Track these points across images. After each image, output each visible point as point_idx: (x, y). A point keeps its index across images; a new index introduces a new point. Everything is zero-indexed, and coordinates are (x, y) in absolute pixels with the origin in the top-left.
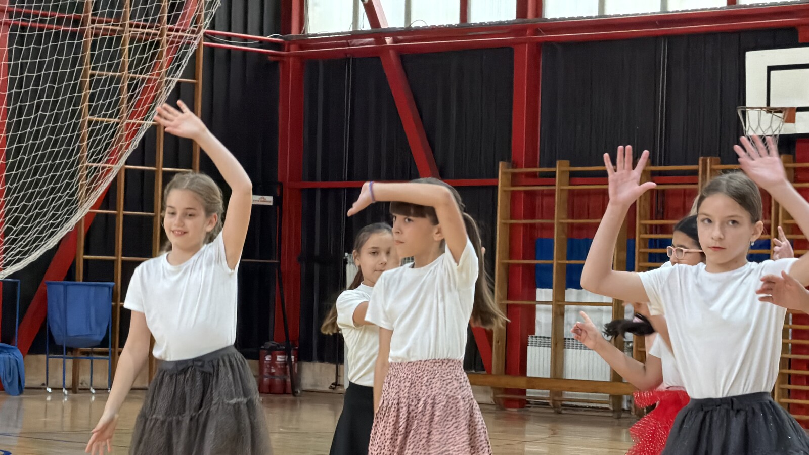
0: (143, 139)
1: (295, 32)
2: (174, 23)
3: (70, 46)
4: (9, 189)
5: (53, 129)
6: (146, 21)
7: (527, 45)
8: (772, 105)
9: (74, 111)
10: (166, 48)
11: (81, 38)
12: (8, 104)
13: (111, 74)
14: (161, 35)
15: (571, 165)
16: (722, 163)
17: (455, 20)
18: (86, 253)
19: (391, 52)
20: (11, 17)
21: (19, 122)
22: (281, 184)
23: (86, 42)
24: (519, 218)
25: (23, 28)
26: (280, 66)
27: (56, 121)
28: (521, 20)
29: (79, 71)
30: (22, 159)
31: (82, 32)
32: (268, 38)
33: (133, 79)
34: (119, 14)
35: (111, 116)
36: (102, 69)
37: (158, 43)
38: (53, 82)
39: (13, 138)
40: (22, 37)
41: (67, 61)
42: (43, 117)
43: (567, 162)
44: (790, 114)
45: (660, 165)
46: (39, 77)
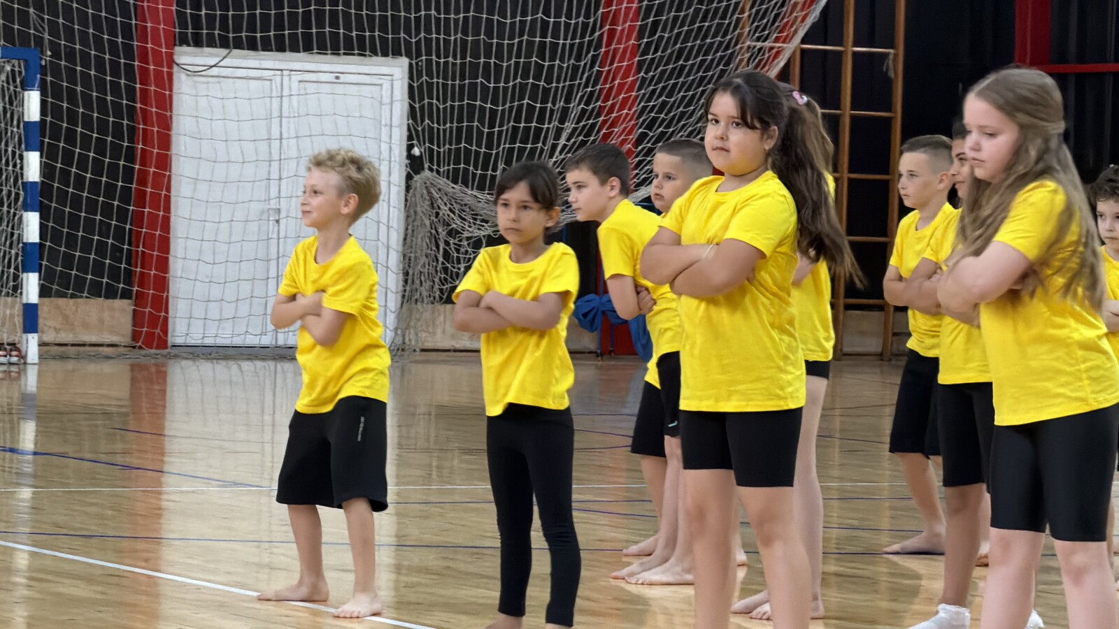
30: (661, 38)
39: (649, 8)
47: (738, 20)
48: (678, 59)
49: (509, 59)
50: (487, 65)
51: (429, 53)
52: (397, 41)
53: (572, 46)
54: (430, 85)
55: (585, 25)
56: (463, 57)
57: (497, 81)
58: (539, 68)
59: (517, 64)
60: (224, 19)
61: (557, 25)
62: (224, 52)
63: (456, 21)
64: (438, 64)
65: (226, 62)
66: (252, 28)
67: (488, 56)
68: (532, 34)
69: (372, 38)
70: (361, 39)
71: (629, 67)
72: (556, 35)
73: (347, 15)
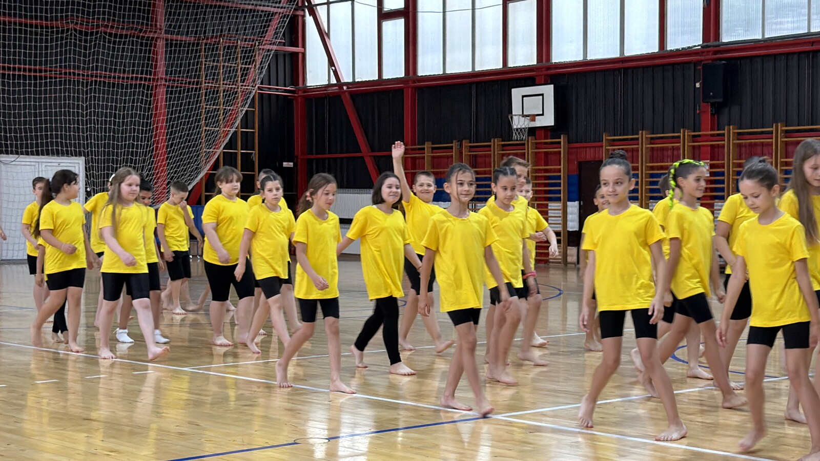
0: (231, 136)
1: (301, 85)
2: (243, 82)
3: (195, 94)
4: (169, 163)
5: (188, 134)
6: (230, 82)
7: (410, 89)
8: (525, 113)
9: (198, 125)
10: (240, 94)
11: (200, 91)
12: (167, 123)
13: (214, 107)
14: (238, 88)
15: (433, 144)
16: (502, 141)
17: (375, 77)
18: (206, 192)
19: (346, 93)
20: (166, 82)
21: (172, 132)
22: (297, 157)
23: (202, 93)
24: (409, 170)
25: (172, 87)
26: (294, 102)
27: (189, 130)
28: (407, 77)
29: (199, 106)
30: (174, 149)
31: (200, 88)
32: (288, 88)
33: (225, 109)
34: (217, 79)
35: (215, 127)
36: (210, 105)
37: (236, 92)
38: (187, 112)
39: (170, 138)
40: (172, 91)
41: (193, 102)
42: (183, 128)
43: (430, 143)
44: (533, 117)
45: (474, 143)
46: (180, 110)
47: (201, 142)
48: (180, 156)
49: (121, 157)
50: (113, 159)
51: (92, 155)
52: (80, 152)
53: (143, 152)
54: (93, 166)
55: (147, 145)
56: (104, 156)
57: (117, 164)
58: (131, 159)
59: (124, 159)
60: (16, 145)
61: (137, 145)
62: (17, 156)
63: (101, 144)
64: (95, 159)
65: (18, 160)
66: (27, 148)
67: (113, 156)
68: (128, 148)
69: (71, 150)
70: (67, 151)
71: (163, 159)
72: (137, 148)
73: (62, 143)
